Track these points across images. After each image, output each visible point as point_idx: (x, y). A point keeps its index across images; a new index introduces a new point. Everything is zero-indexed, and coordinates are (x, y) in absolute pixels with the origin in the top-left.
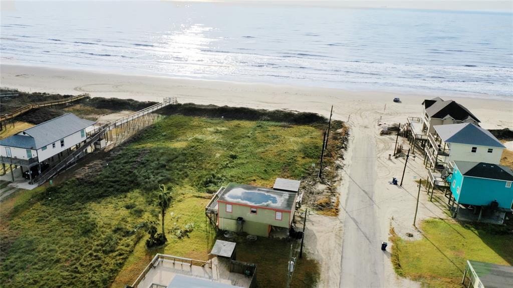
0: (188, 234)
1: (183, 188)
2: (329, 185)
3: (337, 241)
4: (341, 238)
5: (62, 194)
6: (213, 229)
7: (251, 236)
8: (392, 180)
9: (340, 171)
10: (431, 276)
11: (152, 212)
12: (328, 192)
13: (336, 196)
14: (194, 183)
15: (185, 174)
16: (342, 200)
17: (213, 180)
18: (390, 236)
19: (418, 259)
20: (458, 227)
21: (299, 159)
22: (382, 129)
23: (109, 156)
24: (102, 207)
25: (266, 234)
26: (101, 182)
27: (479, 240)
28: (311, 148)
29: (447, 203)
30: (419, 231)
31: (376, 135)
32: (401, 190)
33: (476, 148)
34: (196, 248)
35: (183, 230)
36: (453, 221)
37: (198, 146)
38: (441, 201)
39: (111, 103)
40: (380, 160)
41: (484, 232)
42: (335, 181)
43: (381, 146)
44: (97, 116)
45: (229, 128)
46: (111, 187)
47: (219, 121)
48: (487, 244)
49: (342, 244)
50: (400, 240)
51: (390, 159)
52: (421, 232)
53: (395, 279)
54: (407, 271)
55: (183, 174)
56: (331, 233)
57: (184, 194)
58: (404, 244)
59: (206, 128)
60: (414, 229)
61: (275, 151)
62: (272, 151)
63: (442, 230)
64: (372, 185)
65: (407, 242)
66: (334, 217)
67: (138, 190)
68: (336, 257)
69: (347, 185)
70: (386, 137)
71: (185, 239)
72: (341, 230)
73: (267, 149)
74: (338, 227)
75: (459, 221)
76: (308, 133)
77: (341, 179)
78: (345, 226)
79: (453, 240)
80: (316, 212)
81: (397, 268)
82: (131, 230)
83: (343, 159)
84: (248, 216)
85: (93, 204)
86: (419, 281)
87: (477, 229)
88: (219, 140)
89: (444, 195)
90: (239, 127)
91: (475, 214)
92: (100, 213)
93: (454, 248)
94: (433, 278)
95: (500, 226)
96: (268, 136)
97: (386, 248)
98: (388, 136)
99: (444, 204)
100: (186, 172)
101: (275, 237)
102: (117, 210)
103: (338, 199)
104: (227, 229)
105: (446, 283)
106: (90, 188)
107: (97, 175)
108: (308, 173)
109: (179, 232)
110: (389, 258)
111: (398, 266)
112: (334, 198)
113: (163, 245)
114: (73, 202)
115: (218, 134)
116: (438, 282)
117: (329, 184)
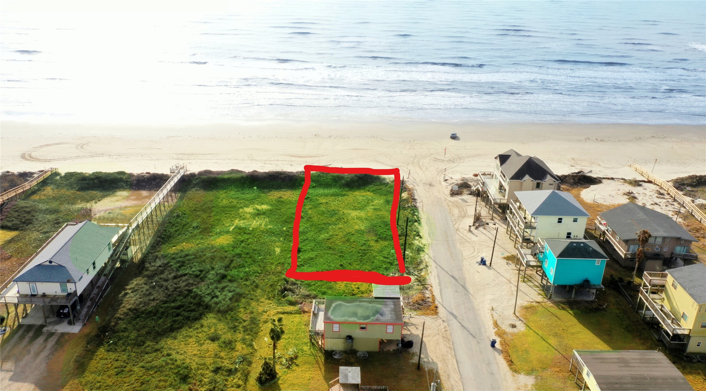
0: (295, 361)
1: (261, 304)
2: (416, 275)
3: (447, 344)
4: (449, 340)
5: (122, 334)
6: (318, 352)
7: (361, 353)
8: (480, 260)
9: (422, 255)
10: (541, 368)
11: (244, 340)
12: (418, 285)
13: (429, 289)
14: (270, 295)
15: (254, 284)
16: (437, 293)
17: (289, 287)
18: (495, 330)
19: (527, 351)
20: (555, 310)
21: (372, 243)
22: (450, 188)
23: (147, 270)
24: (183, 343)
25: (375, 347)
26: (162, 310)
27: (575, 321)
28: (380, 226)
29: (540, 282)
30: (520, 320)
31: (445, 197)
32: (491, 272)
33: (561, 219)
34: (311, 376)
35: (287, 357)
36: (549, 304)
37: (247, 239)
38: (533, 281)
39: (96, 181)
40: (459, 233)
41: (579, 312)
42: (421, 270)
43: (456, 211)
44: (88, 205)
45: (271, 205)
46: (178, 315)
47: (254, 195)
48: (584, 325)
49: (452, 346)
50: (505, 333)
51: (470, 231)
52: (522, 321)
53: (512, 377)
54: (519, 367)
55: (251, 284)
56: (438, 336)
57: (266, 312)
58: (510, 337)
59: (241, 208)
60: (515, 318)
61: (341, 234)
62: (337, 235)
63: (542, 316)
64: (461, 270)
65: (512, 334)
66: (435, 316)
67: (211, 315)
68: (452, 362)
69: (435, 273)
70: (457, 198)
71: (294, 367)
72: (446, 331)
73: (331, 233)
74: (442, 327)
75: (555, 303)
76: (368, 203)
77: (427, 266)
78: (449, 325)
79: (553, 325)
80: (415, 313)
81: (510, 365)
82: (232, 367)
83: (421, 237)
84: (357, 333)
85: (169, 341)
86: (533, 375)
87: (572, 309)
88: (269, 227)
89: (535, 273)
90: (282, 202)
91: (568, 291)
92: (185, 352)
93: (556, 335)
94: (544, 369)
95: (592, 302)
96: (324, 213)
97: (496, 345)
98: (459, 197)
99: (537, 284)
100: (254, 282)
101: (385, 350)
102: (201, 345)
103: (432, 293)
104: (334, 348)
105: (556, 373)
106: (153, 319)
107: (150, 300)
108: (389, 263)
109: (284, 361)
110: (500, 355)
111: (511, 363)
112: (427, 292)
113: (276, 380)
114: (144, 343)
115: (263, 216)
116: (549, 373)
117: (416, 273)
